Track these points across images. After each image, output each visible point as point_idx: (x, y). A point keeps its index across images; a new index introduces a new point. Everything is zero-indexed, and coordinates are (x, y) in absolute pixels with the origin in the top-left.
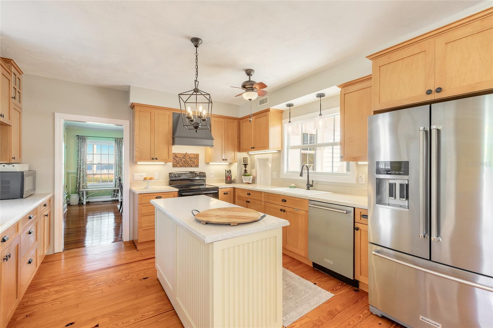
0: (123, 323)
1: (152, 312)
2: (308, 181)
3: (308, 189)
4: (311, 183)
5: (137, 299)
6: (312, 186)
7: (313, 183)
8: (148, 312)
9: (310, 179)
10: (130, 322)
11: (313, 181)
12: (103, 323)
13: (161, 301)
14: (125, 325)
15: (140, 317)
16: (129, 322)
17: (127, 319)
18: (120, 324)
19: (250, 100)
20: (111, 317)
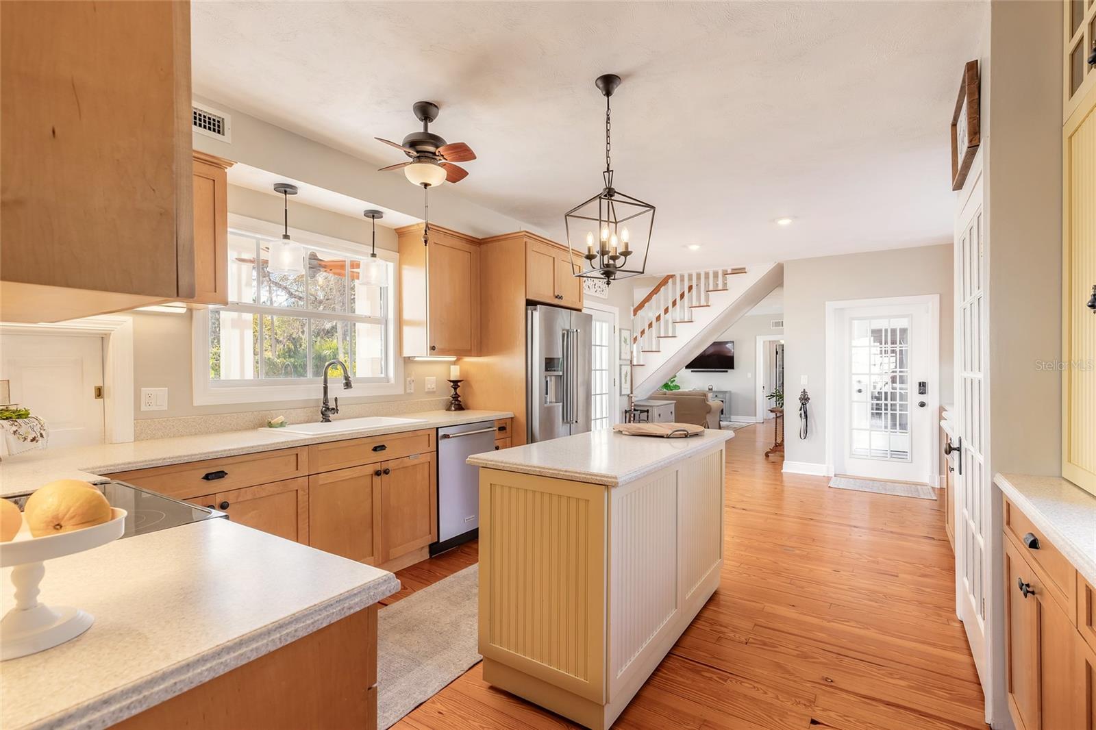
0: (766, 693)
1: (705, 674)
2: (326, 402)
3: (326, 419)
4: (332, 405)
5: (705, 720)
6: (335, 410)
7: (336, 404)
8: (711, 679)
9: (331, 396)
10: (751, 686)
11: (336, 399)
12: (801, 719)
13: (671, 680)
14: (764, 688)
15: (731, 681)
16: (755, 687)
17: (754, 693)
18: (770, 695)
19: (426, 185)
20: (781, 720)
